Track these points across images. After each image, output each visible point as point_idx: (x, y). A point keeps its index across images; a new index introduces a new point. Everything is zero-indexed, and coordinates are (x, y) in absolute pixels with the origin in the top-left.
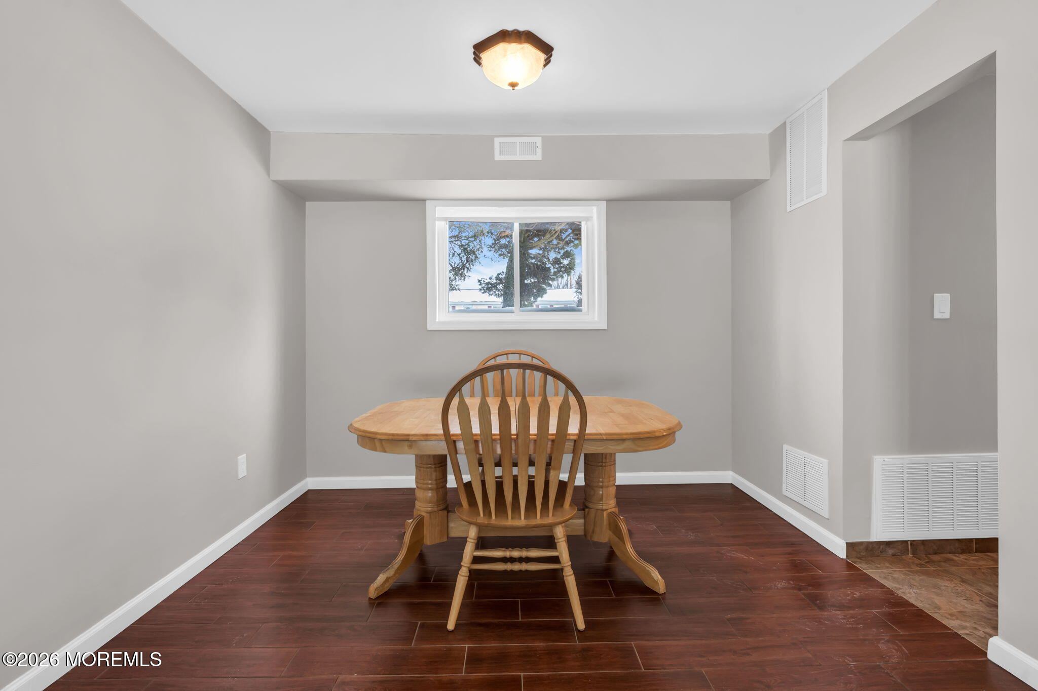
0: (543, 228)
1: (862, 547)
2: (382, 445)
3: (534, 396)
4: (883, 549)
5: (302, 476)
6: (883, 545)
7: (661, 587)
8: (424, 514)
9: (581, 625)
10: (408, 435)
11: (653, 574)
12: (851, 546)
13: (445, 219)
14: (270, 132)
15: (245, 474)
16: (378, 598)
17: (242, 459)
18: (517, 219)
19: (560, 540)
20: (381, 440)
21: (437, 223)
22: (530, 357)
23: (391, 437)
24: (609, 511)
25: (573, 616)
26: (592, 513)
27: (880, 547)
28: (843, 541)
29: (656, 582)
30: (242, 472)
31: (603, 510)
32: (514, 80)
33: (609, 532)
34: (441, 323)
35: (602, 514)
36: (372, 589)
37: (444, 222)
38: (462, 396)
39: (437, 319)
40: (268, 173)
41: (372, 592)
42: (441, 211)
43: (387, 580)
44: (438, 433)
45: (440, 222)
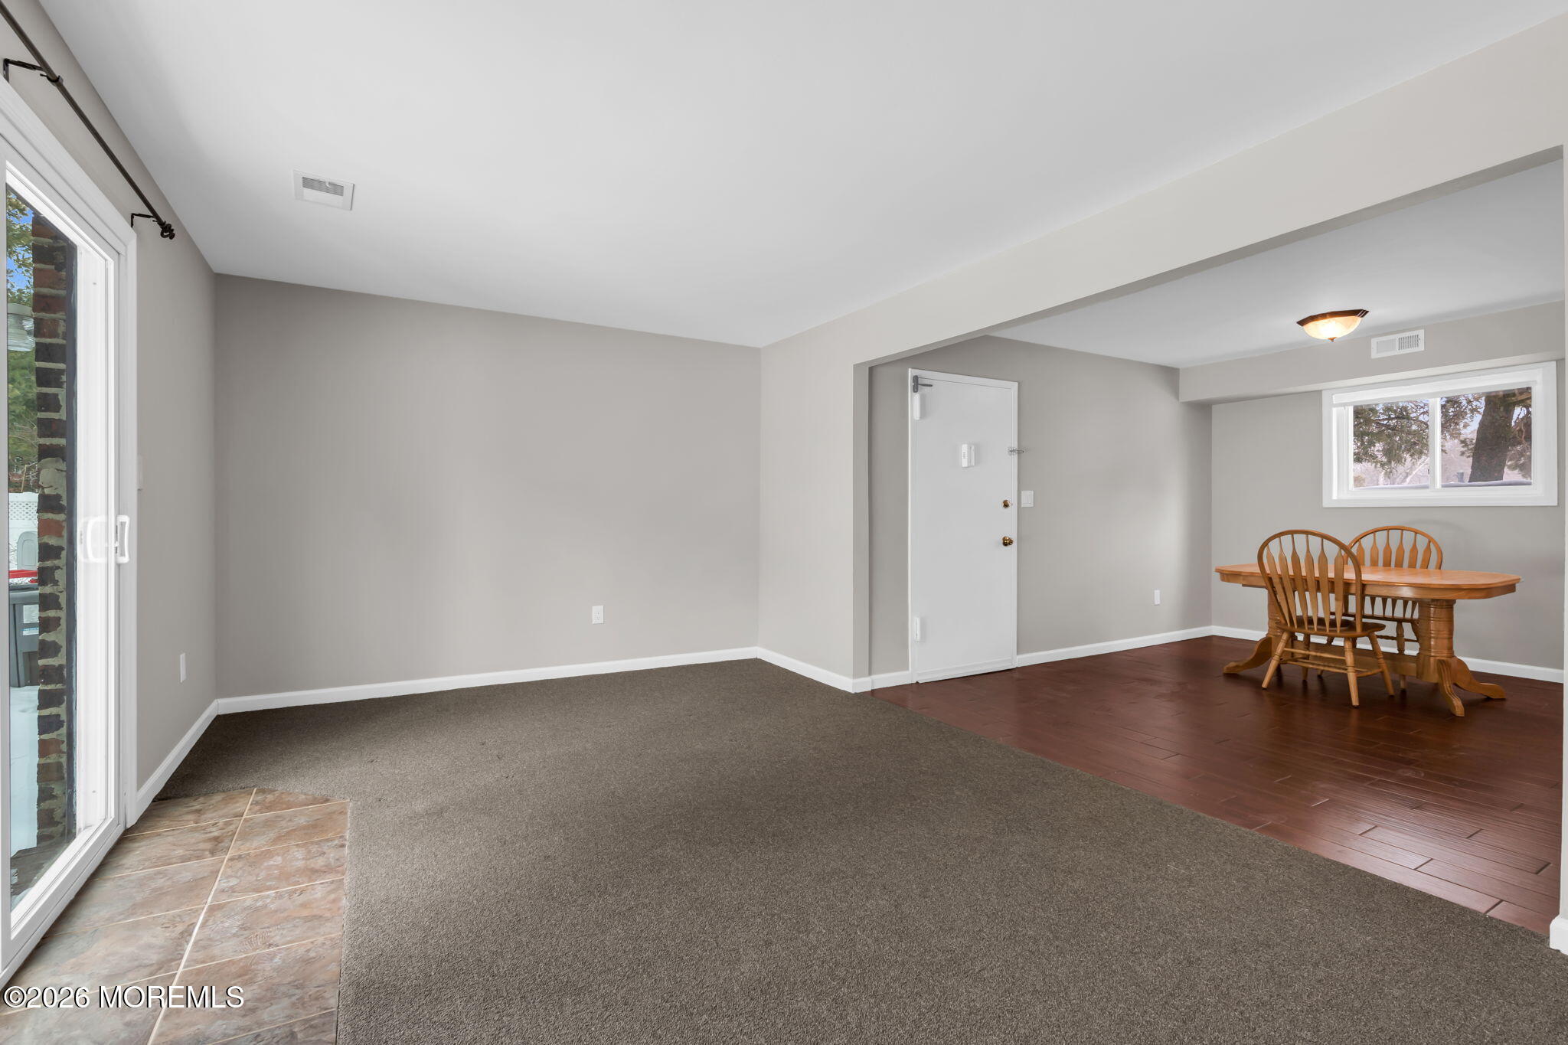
2: (1227, 577)
5: (1208, 622)
7: (1459, 712)
8: (1272, 636)
9: (1355, 701)
10: (1241, 572)
11: (1454, 702)
13: (1344, 405)
14: (1177, 370)
15: (1159, 603)
16: (1226, 674)
17: (1157, 593)
18: (1434, 395)
20: (1226, 574)
21: (1334, 410)
22: (1413, 533)
23: (1231, 572)
24: (1438, 658)
25: (1351, 702)
26: (1422, 657)
29: (1454, 708)
30: (1157, 601)
31: (1431, 656)
32: (1332, 336)
33: (1437, 676)
34: (1338, 501)
35: (1429, 660)
36: (1225, 668)
37: (1343, 408)
38: (1269, 548)
39: (1335, 497)
40: (1178, 399)
41: (1225, 670)
42: (1337, 398)
43: (1237, 666)
44: (1259, 571)
45: (1340, 408)
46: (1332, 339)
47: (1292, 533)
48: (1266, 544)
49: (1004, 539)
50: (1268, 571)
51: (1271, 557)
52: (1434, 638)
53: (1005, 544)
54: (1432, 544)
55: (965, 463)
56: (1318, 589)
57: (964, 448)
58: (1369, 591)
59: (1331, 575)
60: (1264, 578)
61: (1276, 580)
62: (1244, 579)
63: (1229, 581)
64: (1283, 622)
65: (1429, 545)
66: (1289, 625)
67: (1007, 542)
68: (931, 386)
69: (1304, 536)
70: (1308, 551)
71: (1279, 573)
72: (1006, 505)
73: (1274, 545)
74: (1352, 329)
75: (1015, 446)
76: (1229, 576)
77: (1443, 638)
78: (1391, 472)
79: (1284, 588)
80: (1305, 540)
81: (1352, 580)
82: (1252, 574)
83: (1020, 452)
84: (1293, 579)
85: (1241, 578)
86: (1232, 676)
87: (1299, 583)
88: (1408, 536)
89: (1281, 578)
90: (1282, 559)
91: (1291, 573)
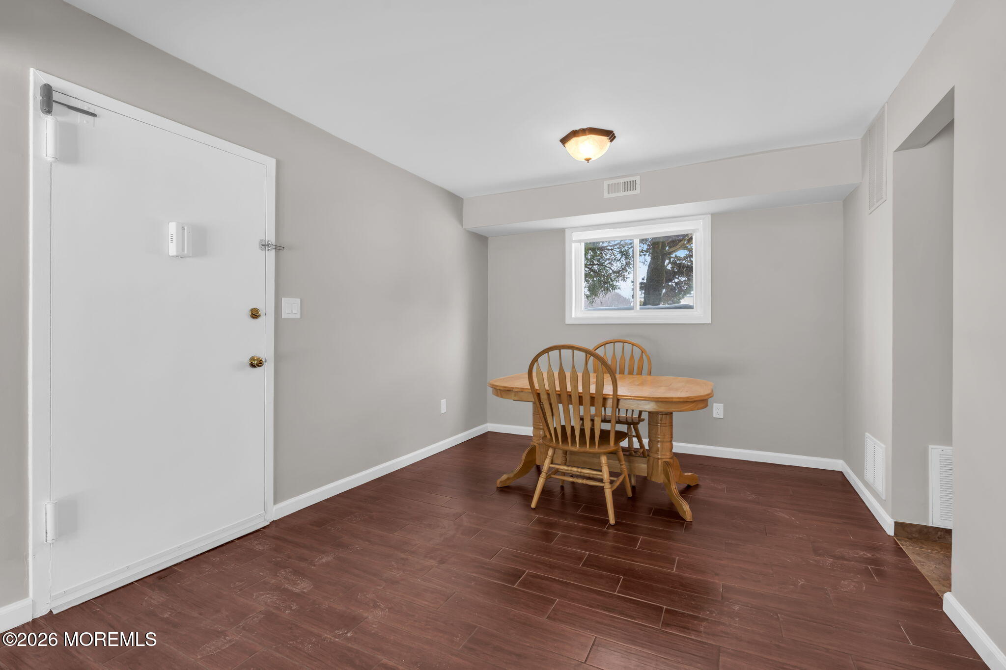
0: (656, 241)
1: (914, 529)
2: (501, 393)
3: (624, 374)
4: (941, 535)
5: (485, 421)
6: (941, 532)
7: (688, 516)
8: (536, 444)
9: (612, 521)
10: (513, 388)
11: (684, 507)
12: (898, 526)
13: (580, 241)
14: (462, 199)
15: (445, 411)
16: (501, 488)
17: (443, 401)
18: (636, 236)
19: (604, 465)
20: (501, 390)
21: (573, 245)
22: (631, 345)
23: (504, 388)
24: (664, 460)
25: (608, 517)
26: (651, 459)
27: (937, 533)
28: (892, 520)
29: (684, 512)
30: (443, 409)
31: (658, 459)
32: (588, 157)
33: (663, 476)
34: (576, 319)
35: (658, 461)
36: (498, 481)
37: (579, 244)
38: (538, 365)
39: (573, 316)
40: (462, 225)
41: (498, 483)
42: (576, 236)
43: (508, 479)
44: (529, 387)
45: (576, 244)
46: (588, 160)
47: (559, 348)
48: (535, 360)
49: (252, 359)
50: (537, 386)
51: (540, 374)
52: (661, 442)
53: (253, 365)
54: (643, 354)
55: (172, 250)
56: (581, 403)
57: (172, 228)
58: (621, 403)
59: (593, 389)
60: (532, 393)
61: (544, 397)
62: (515, 395)
63: (502, 397)
64: (548, 436)
65: (642, 355)
66: (554, 441)
67: (256, 363)
68: (94, 115)
69: (570, 351)
70: (573, 367)
71: (547, 388)
72: (255, 314)
73: (543, 360)
74: (604, 151)
75: (271, 238)
76: (504, 392)
77: (667, 442)
78: (593, 302)
79: (550, 404)
80: (571, 354)
81: (609, 395)
82: (522, 390)
83: (278, 248)
84: (559, 395)
85: (513, 394)
86: (505, 490)
87: (565, 397)
88: (628, 347)
89: (548, 394)
90: (550, 375)
91: (558, 388)
